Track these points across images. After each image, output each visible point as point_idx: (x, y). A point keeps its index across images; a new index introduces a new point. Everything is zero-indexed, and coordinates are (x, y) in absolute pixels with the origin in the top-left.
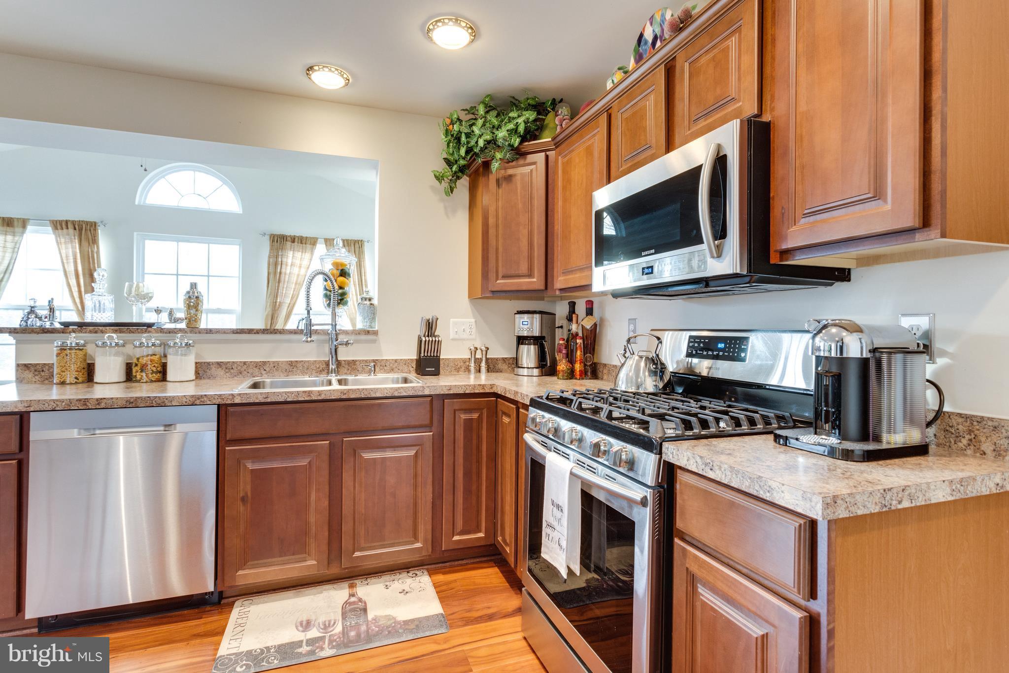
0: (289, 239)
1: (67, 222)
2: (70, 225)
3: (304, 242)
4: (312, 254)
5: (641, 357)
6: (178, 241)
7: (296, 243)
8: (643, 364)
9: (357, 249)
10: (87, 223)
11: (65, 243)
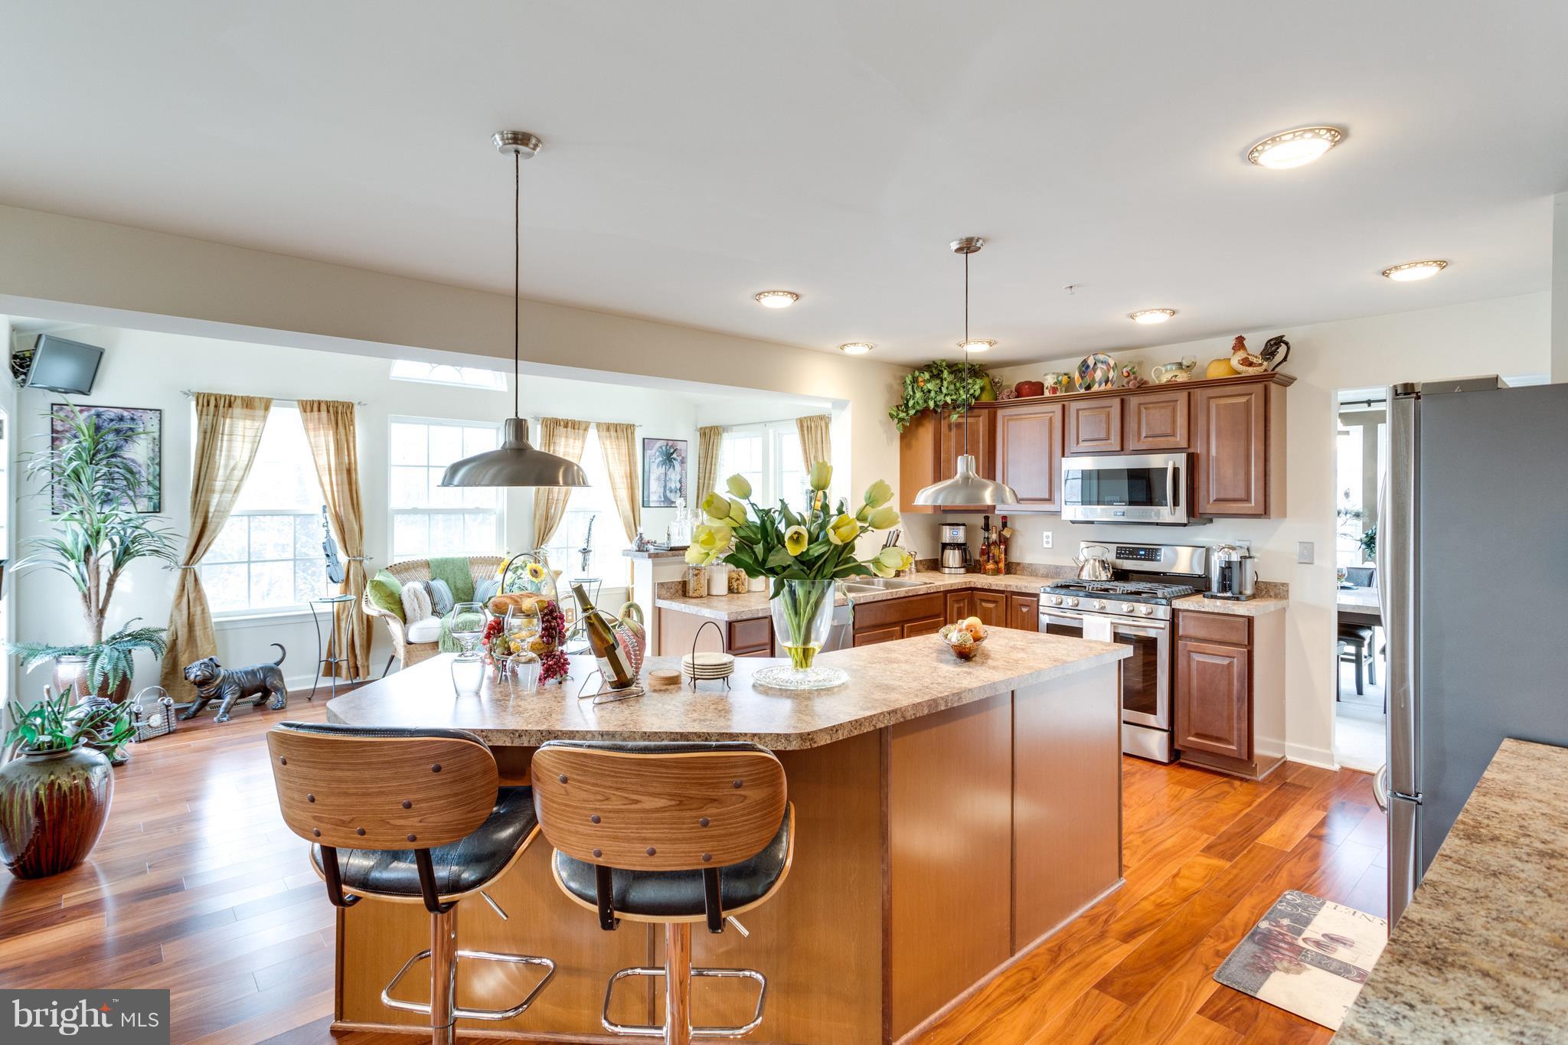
0: (562, 423)
1: (319, 403)
2: (323, 407)
3: (576, 427)
4: (584, 441)
5: (1095, 560)
6: (429, 424)
7: (569, 429)
8: (1097, 564)
9: (630, 435)
10: (343, 404)
11: (314, 429)
